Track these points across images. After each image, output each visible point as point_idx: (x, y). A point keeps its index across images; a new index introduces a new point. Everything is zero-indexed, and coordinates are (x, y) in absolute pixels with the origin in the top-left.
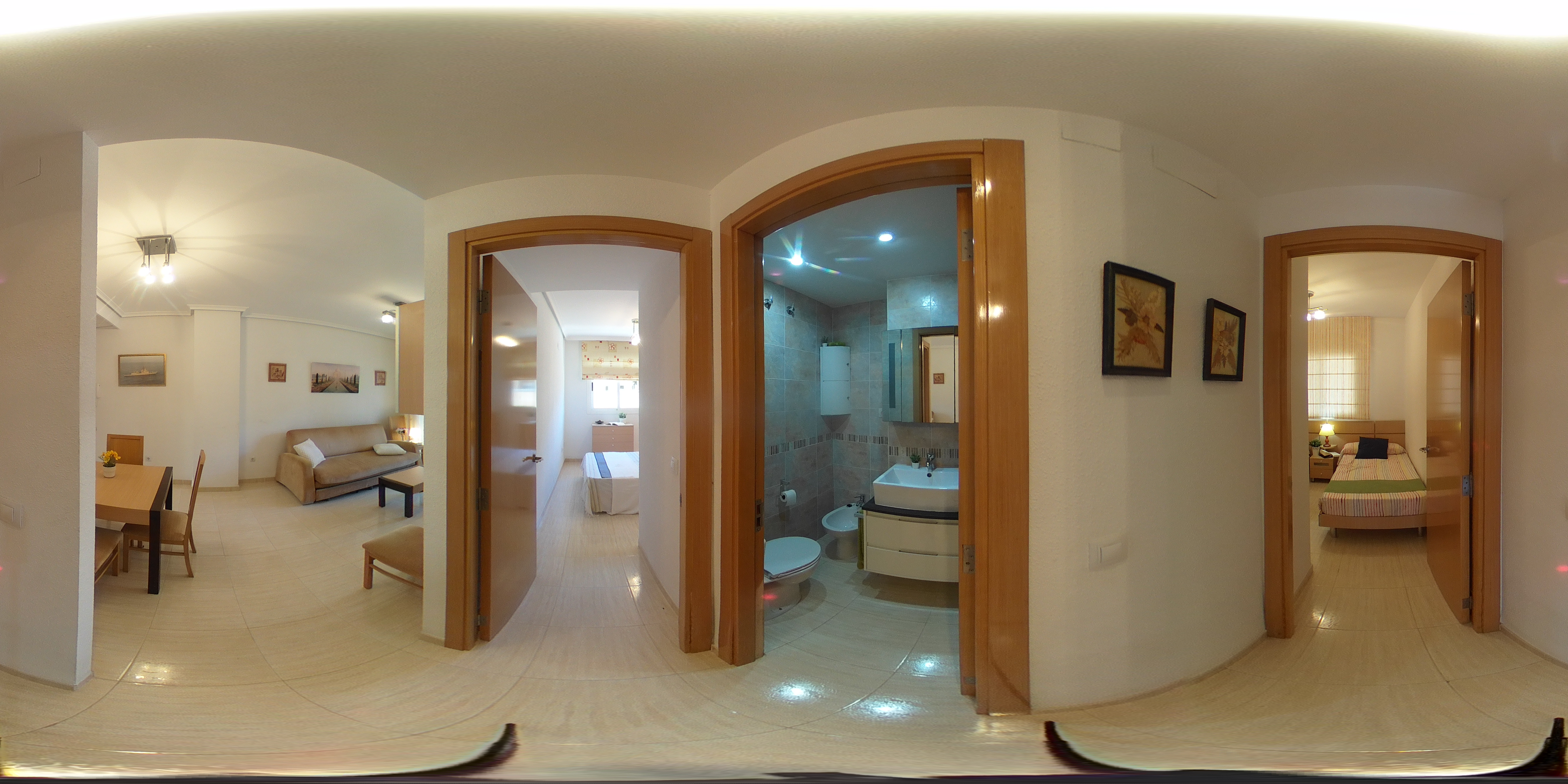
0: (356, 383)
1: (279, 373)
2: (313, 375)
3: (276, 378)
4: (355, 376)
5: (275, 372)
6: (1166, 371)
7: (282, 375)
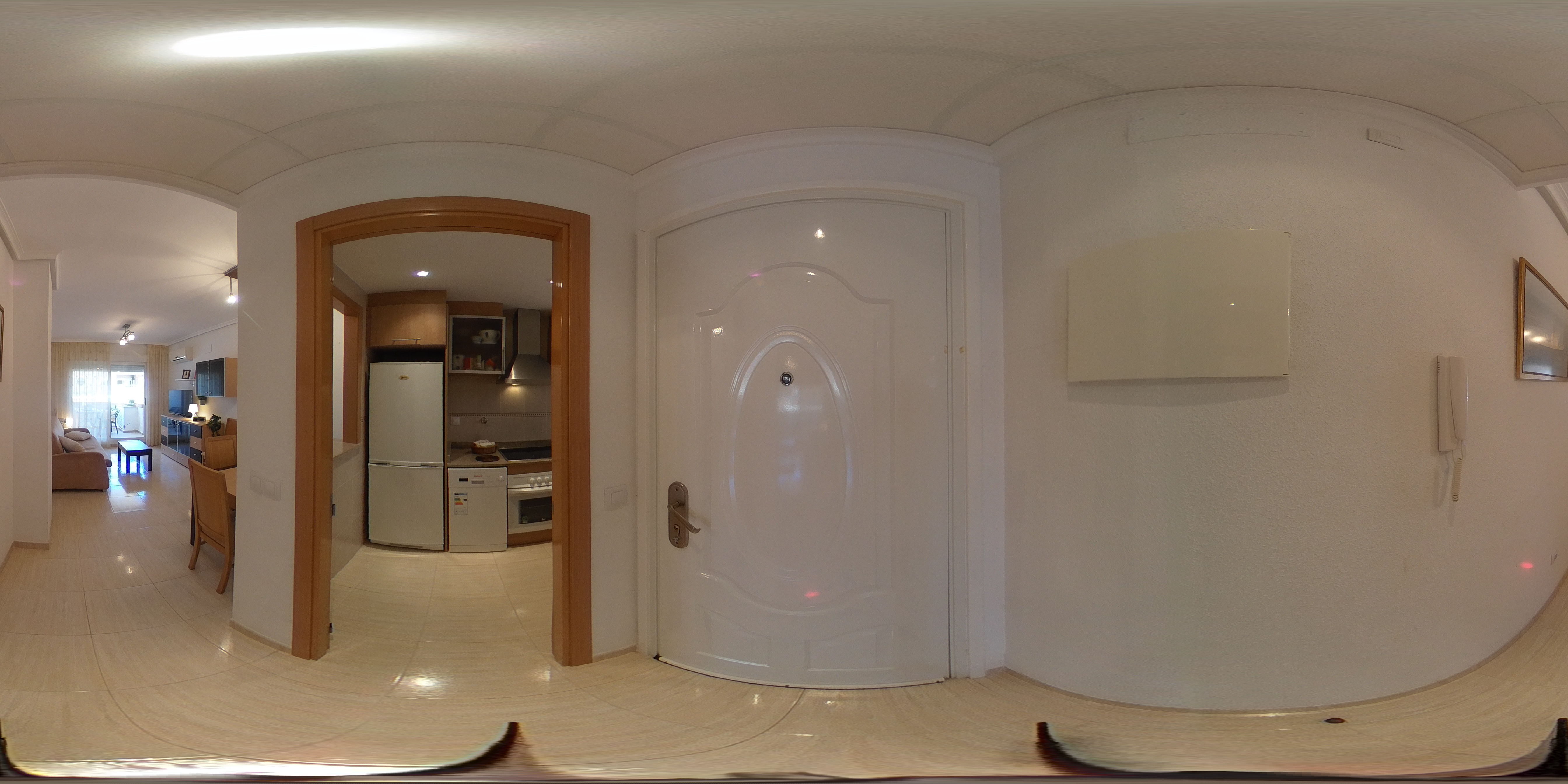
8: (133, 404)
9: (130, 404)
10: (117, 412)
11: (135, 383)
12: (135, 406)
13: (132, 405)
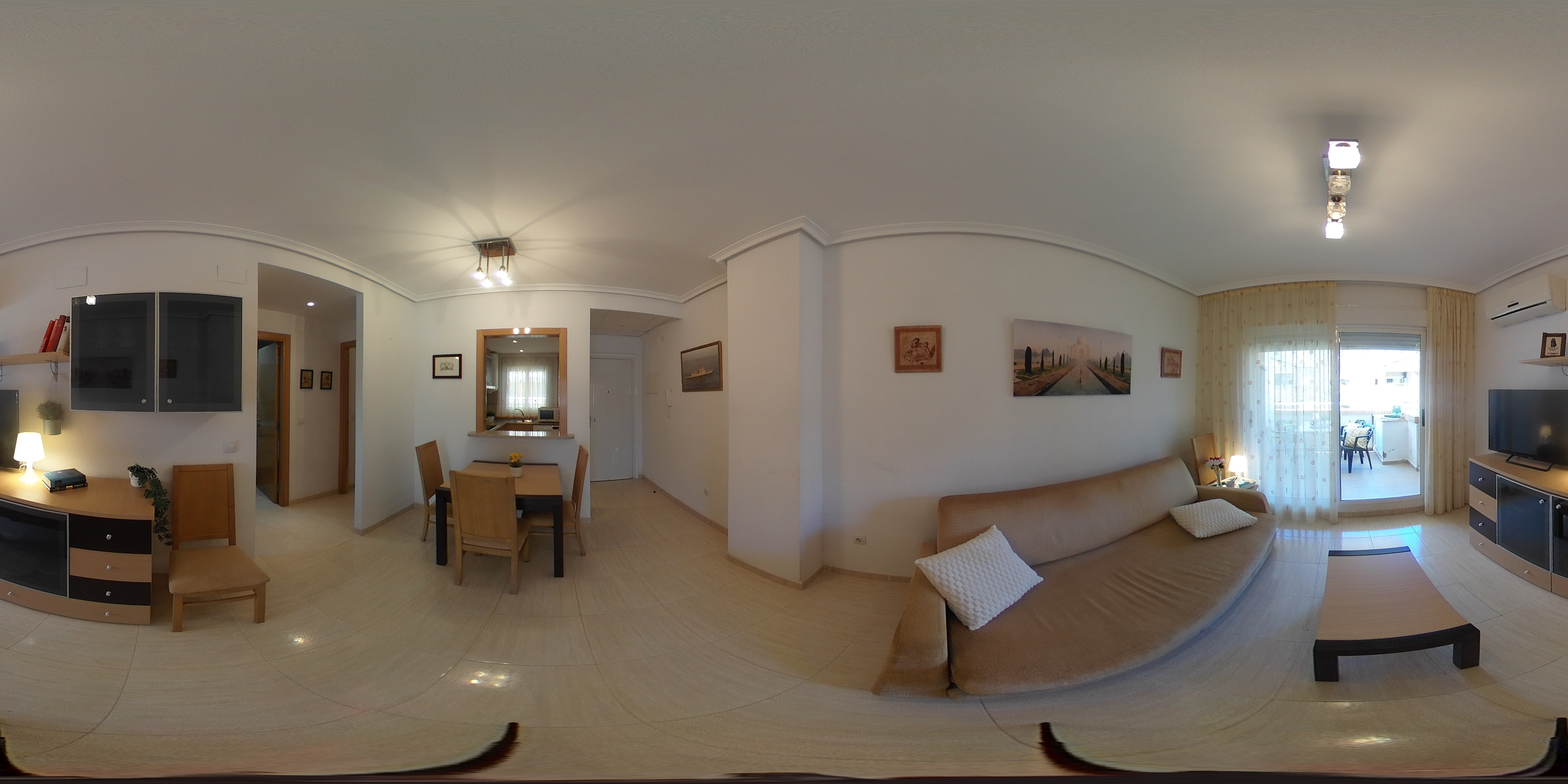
0: (1125, 371)
1: (921, 350)
2: (1017, 353)
3: (915, 363)
4: (1123, 355)
5: (909, 348)
6: (312, 388)
7: (931, 354)
8: (1399, 414)
9: (1394, 414)
10: (1370, 430)
11: (1407, 382)
12: (1403, 418)
13: (1396, 417)
